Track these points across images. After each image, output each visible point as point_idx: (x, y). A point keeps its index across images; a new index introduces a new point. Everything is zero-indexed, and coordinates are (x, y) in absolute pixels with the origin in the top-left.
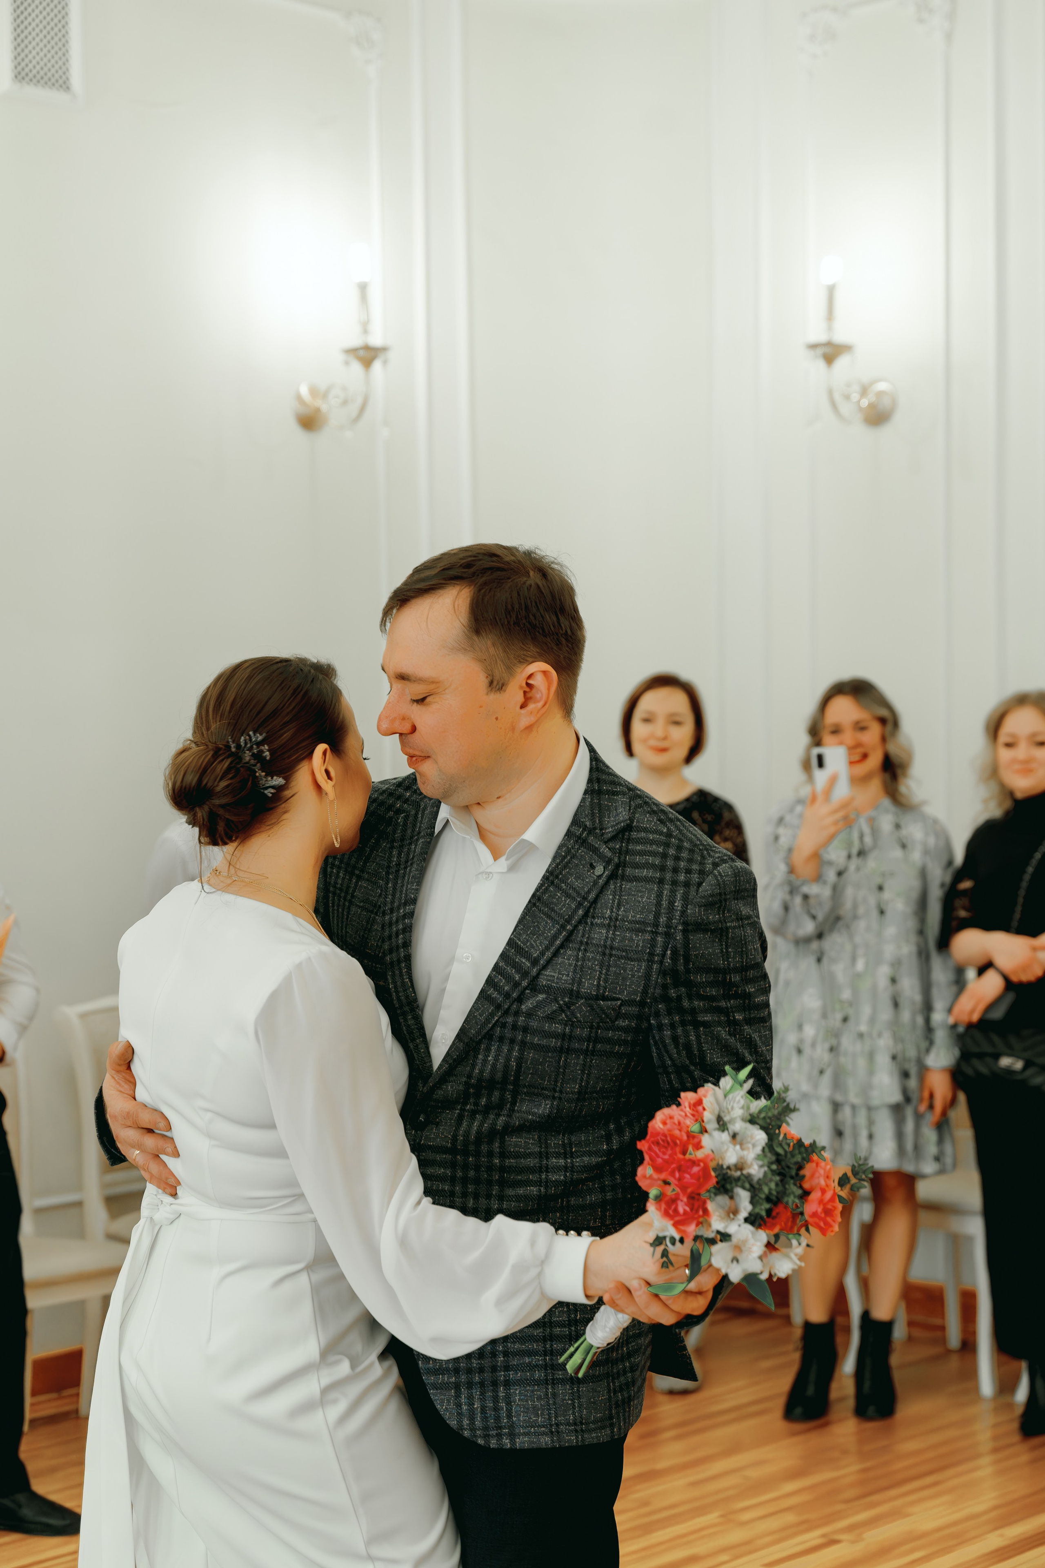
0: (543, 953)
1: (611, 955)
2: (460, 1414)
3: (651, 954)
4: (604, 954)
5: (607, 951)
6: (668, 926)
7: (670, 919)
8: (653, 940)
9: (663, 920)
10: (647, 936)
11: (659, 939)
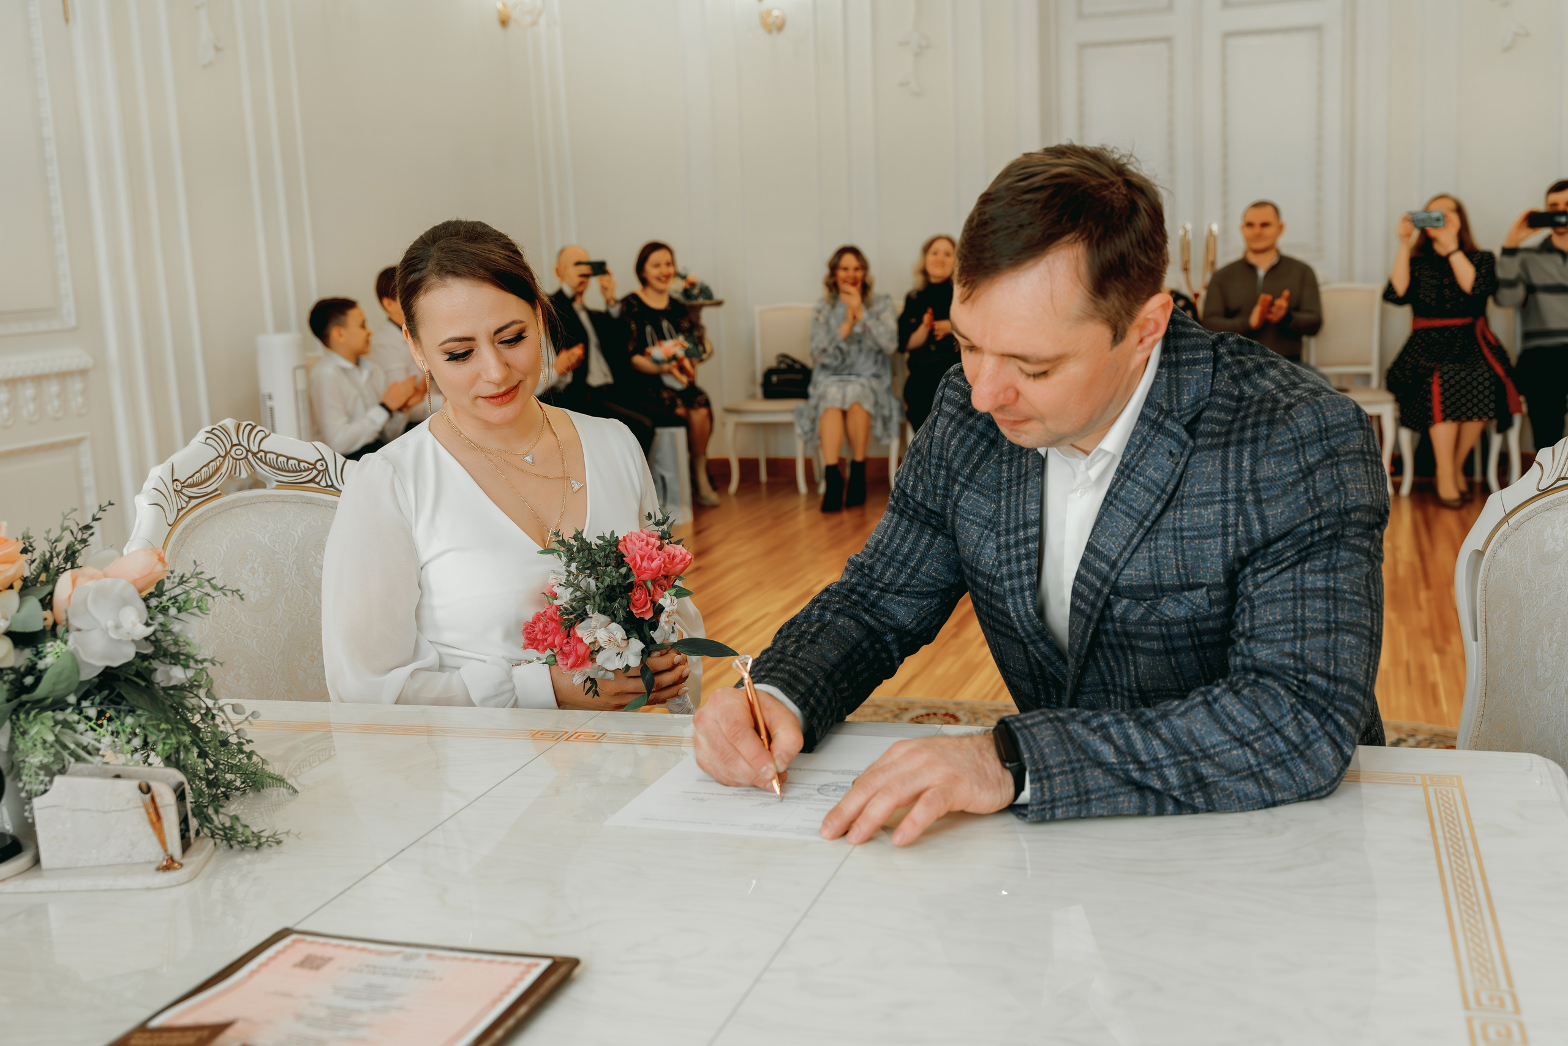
0: (1120, 555)
1: (1182, 538)
3: (1225, 526)
4: (1175, 538)
5: (1178, 534)
6: (1238, 490)
7: (1239, 482)
8: (1225, 511)
9: (1231, 485)
10: (1218, 507)
11: (1231, 507)
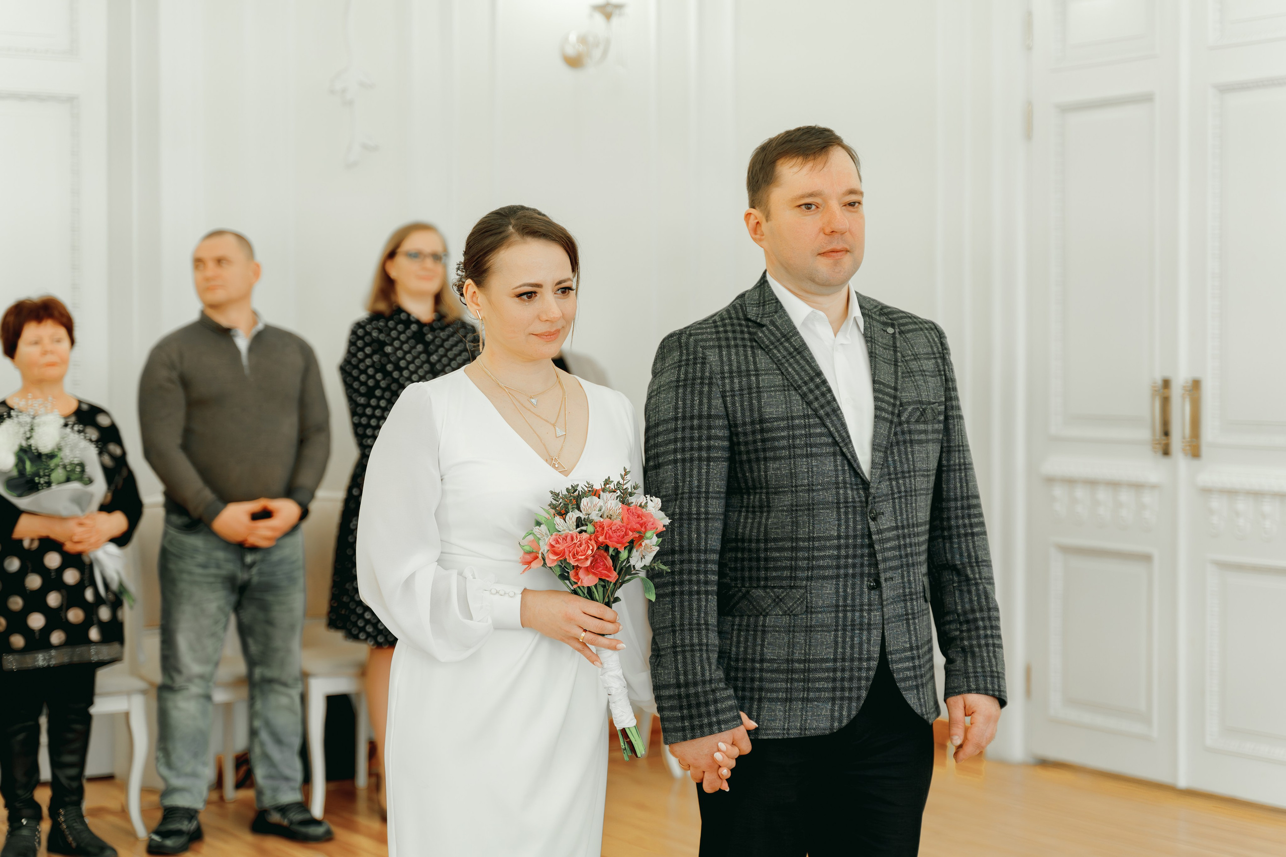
2: (921, 705)
